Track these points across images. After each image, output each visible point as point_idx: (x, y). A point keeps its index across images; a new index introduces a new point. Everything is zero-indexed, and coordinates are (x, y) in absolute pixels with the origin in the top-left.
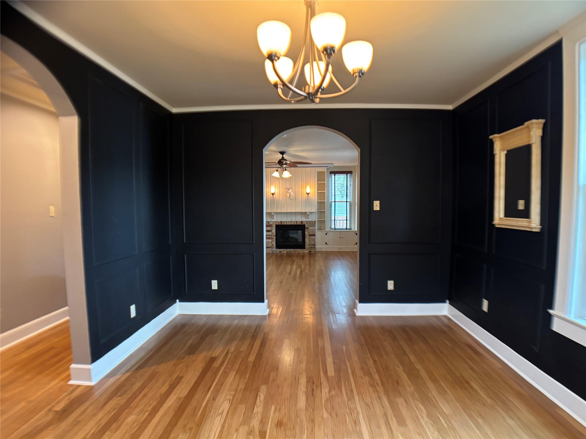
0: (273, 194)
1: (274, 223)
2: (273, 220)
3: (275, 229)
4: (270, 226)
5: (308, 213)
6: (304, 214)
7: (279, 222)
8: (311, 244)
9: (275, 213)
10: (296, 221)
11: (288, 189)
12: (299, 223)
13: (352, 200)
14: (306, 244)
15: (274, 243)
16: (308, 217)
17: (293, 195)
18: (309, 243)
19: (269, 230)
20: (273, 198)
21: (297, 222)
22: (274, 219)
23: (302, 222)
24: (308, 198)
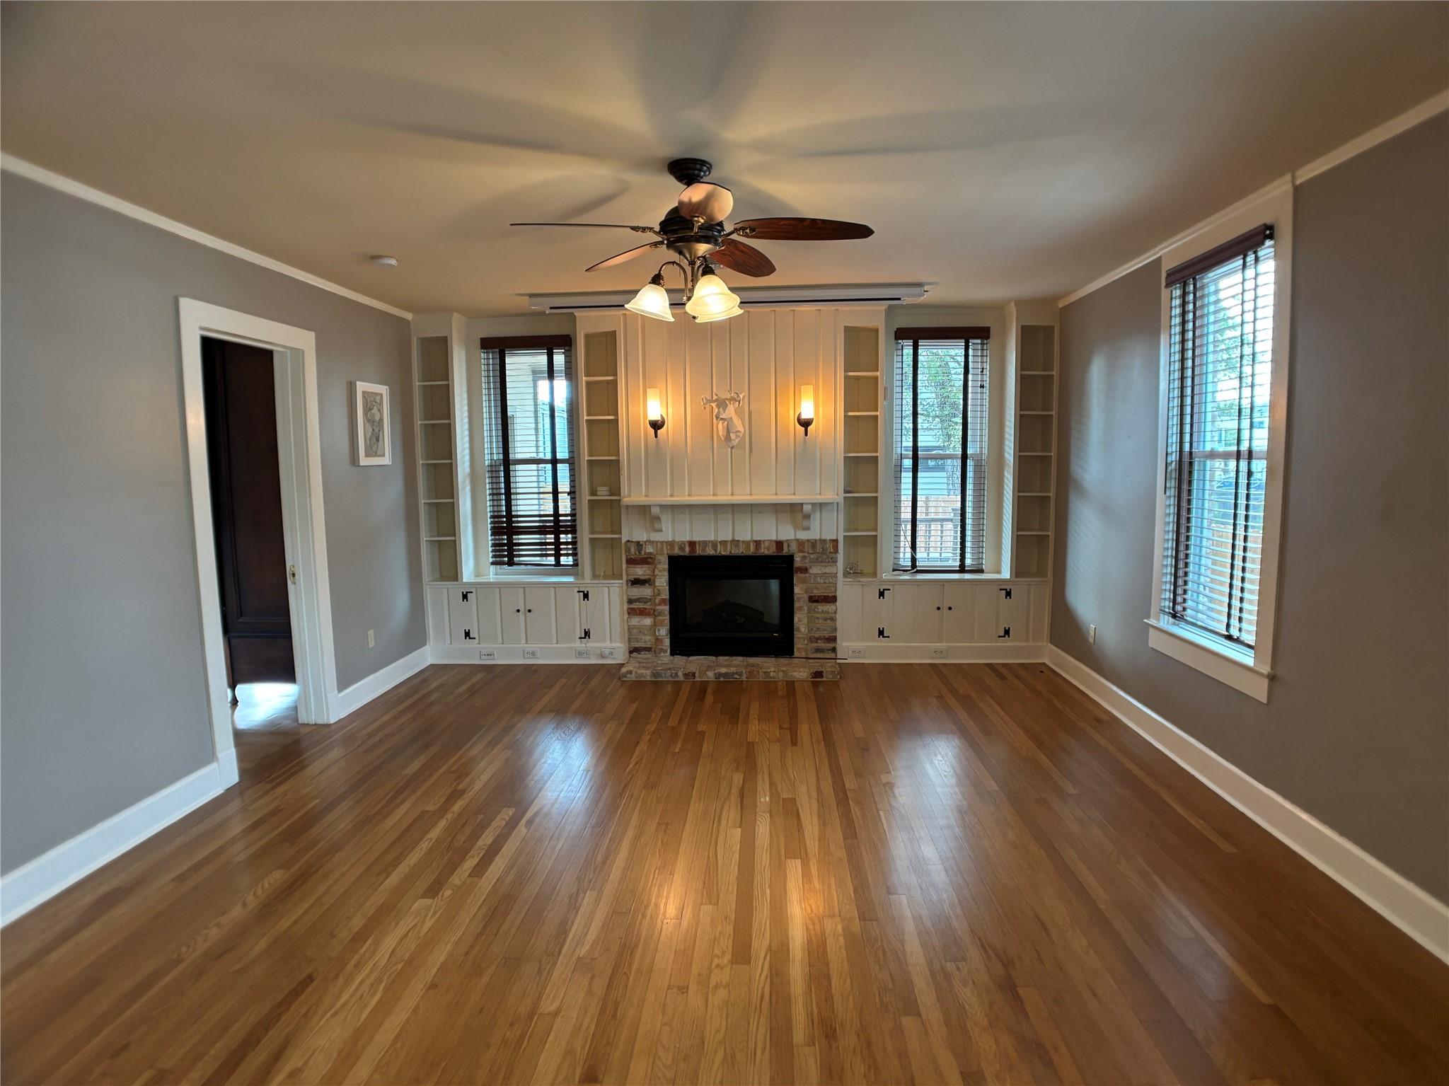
0: (657, 426)
1: (662, 548)
2: (656, 537)
3: (667, 574)
4: (648, 563)
5: (805, 507)
6: (793, 510)
7: (683, 543)
8: (816, 636)
9: (663, 507)
10: (755, 539)
11: (722, 404)
12: (768, 549)
13: (985, 451)
14: (797, 635)
15: (664, 632)
16: (805, 524)
17: (742, 431)
18: (810, 630)
19: (642, 578)
20: (657, 443)
21: (758, 543)
22: (660, 530)
23: (779, 544)
24: (805, 441)
